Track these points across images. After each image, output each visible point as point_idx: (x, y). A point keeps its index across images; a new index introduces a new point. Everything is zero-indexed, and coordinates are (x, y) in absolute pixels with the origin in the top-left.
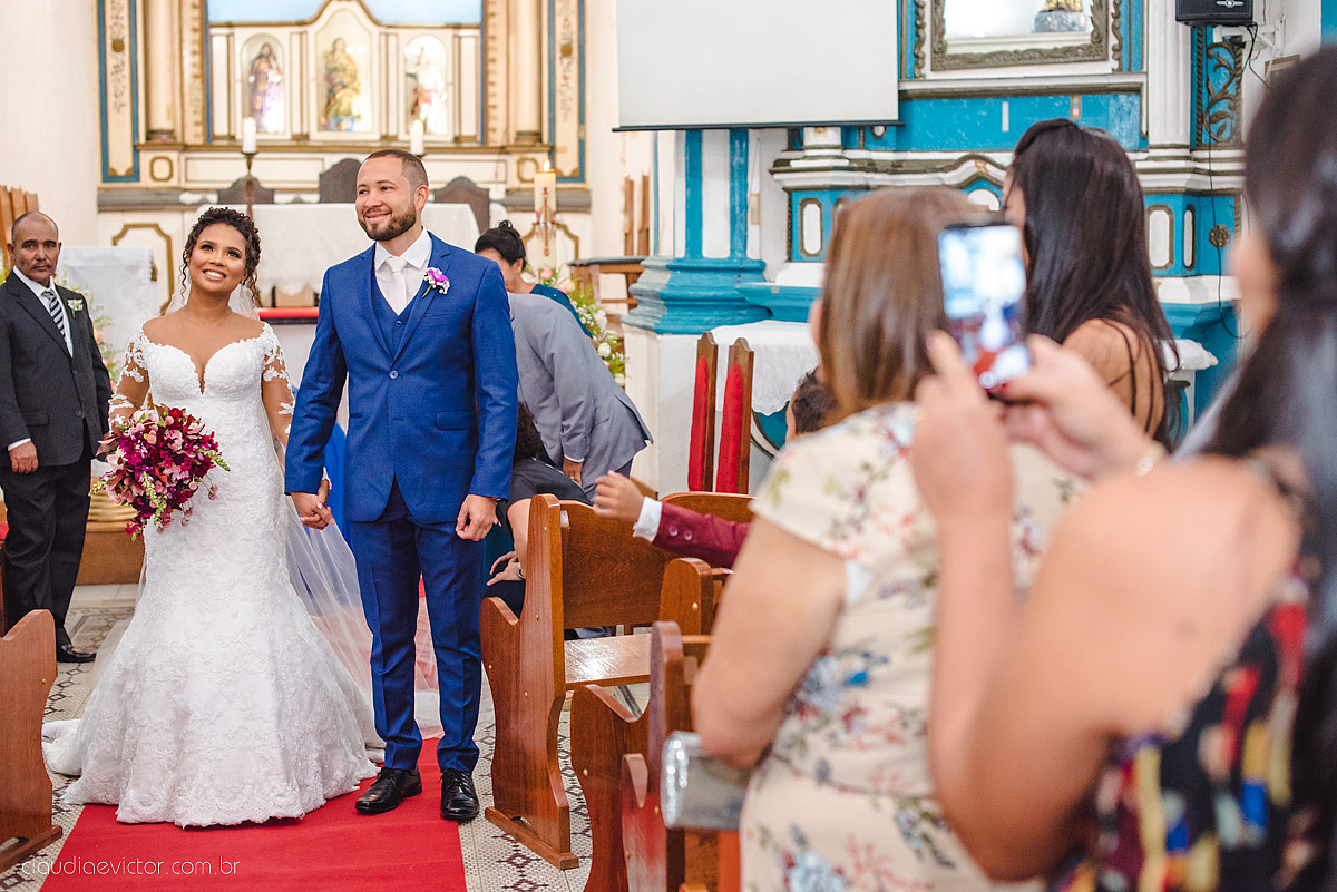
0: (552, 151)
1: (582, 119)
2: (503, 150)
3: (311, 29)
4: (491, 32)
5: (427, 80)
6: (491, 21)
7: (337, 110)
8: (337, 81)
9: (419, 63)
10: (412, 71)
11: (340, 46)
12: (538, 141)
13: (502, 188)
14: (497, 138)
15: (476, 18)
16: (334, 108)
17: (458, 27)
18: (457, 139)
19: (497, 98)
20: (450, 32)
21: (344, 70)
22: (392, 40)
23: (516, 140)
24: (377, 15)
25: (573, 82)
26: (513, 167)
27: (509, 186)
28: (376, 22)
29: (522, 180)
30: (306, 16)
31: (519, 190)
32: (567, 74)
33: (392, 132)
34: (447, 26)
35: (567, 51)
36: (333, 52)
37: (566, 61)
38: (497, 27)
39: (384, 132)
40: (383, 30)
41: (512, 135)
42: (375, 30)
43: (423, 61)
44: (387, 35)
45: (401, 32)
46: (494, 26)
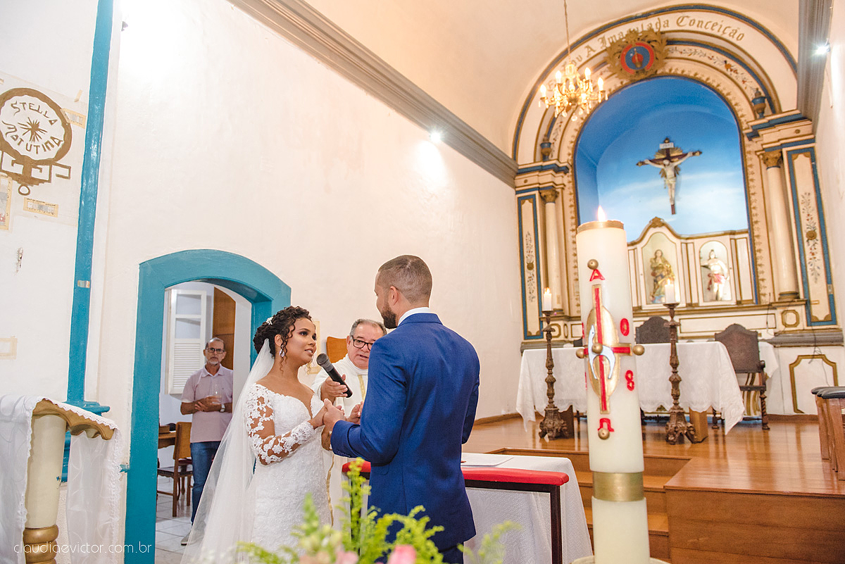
0: (807, 304)
1: (829, 280)
2: (770, 306)
3: (639, 246)
4: (756, 233)
5: (715, 268)
6: (755, 226)
7: (660, 291)
8: (658, 274)
9: (710, 258)
10: (706, 264)
11: (659, 254)
12: (796, 298)
13: (772, 332)
14: (766, 300)
15: (745, 226)
16: (658, 290)
17: (733, 233)
18: (739, 303)
19: (764, 273)
20: (728, 237)
21: (663, 268)
22: (690, 246)
23: (779, 299)
24: (678, 232)
25: (819, 256)
26: (779, 317)
27: (777, 331)
28: (678, 237)
29: (786, 325)
30: (635, 239)
31: (784, 332)
32: (814, 251)
33: (695, 301)
34: (725, 234)
35: (812, 236)
36: (655, 259)
37: (811, 242)
38: (760, 230)
39: (689, 302)
40: (683, 241)
41: (777, 297)
42: (678, 241)
43: (712, 257)
44: (687, 244)
45: (695, 241)
46: (758, 229)
